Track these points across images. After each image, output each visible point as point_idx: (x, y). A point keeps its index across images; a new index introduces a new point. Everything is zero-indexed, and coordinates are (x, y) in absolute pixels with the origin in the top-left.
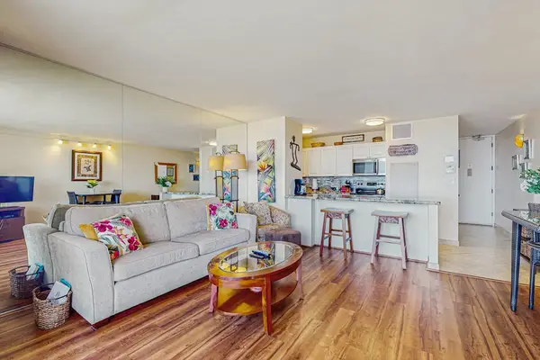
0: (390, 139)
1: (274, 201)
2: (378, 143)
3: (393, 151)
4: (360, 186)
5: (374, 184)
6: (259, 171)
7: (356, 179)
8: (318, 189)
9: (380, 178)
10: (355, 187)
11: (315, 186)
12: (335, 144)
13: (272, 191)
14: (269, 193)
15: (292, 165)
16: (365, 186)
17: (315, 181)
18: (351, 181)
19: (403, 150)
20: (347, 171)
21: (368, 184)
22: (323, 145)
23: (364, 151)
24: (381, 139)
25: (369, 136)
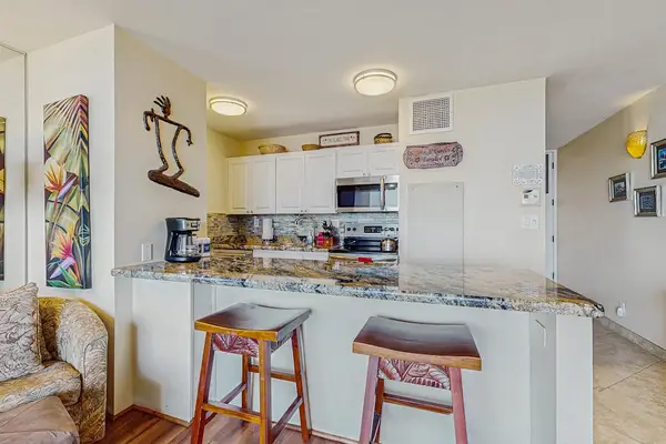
0: (408, 134)
1: (86, 283)
2: (385, 146)
3: (415, 157)
4: (351, 234)
5: (378, 229)
6: (48, 193)
7: (346, 219)
8: (274, 240)
9: (388, 217)
10: (342, 235)
11: (267, 234)
12: (305, 148)
13: (81, 250)
14: (70, 260)
15: (156, 177)
16: (360, 234)
17: (267, 222)
18: (336, 222)
19: (433, 155)
20: (326, 203)
21: (368, 229)
22: (283, 150)
23: (358, 164)
24: (389, 137)
25: (368, 133)
